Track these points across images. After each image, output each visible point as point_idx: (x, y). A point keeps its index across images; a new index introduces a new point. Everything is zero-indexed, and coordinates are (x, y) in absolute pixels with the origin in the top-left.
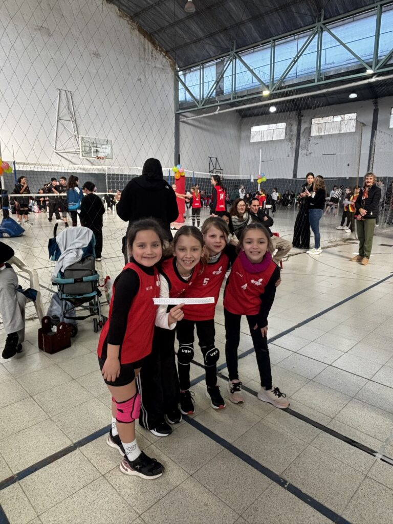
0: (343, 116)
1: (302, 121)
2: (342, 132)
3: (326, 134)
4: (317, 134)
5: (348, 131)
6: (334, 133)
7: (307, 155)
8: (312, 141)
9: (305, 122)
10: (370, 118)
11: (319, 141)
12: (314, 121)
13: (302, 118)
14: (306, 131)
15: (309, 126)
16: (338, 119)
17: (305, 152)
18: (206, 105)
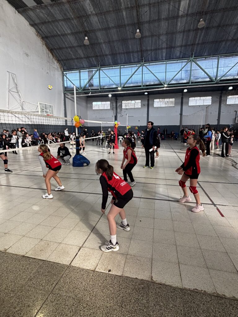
0: (135, 101)
1: (118, 102)
2: (136, 107)
3: (129, 108)
4: (125, 108)
5: (138, 107)
6: (132, 107)
7: (121, 116)
8: (123, 110)
9: (119, 102)
10: (146, 103)
11: (126, 110)
12: (123, 102)
13: (117, 100)
14: (120, 106)
15: (121, 104)
16: (133, 102)
17: (120, 115)
18: (83, 90)
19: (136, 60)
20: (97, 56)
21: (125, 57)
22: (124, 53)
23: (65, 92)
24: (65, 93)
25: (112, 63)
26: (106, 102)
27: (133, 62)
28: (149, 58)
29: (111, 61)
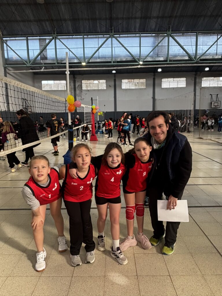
0: (99, 80)
1: (76, 81)
2: (100, 89)
3: (91, 89)
4: (86, 89)
5: (102, 89)
6: (95, 89)
7: (81, 100)
8: (83, 93)
9: (78, 82)
10: (113, 83)
11: (87, 92)
12: (83, 81)
13: (76, 79)
14: (79, 86)
15: (81, 84)
16: (96, 82)
17: (80, 98)
18: (33, 64)
19: (104, 29)
20: (52, 20)
21: (90, 25)
22: (89, 19)
23: (5, 65)
24: (6, 67)
25: (73, 31)
26: (61, 81)
27: (99, 31)
28: (119, 28)
29: (70, 28)
